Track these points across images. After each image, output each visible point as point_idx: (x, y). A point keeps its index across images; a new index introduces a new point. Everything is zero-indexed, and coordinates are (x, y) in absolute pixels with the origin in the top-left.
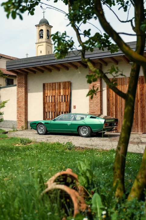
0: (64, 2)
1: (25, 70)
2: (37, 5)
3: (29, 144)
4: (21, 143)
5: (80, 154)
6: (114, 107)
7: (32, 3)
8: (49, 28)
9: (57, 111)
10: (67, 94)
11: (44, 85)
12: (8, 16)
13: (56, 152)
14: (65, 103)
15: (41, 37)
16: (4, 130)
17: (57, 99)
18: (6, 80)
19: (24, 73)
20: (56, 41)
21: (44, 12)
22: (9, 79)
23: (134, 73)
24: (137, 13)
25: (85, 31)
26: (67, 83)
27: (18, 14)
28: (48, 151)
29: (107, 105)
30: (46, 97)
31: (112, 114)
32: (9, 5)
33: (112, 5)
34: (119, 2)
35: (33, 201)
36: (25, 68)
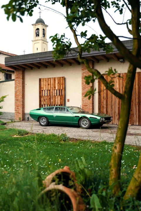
0: (61, 4)
1: (23, 66)
2: (36, 6)
3: (26, 135)
4: (19, 134)
5: (75, 145)
6: (105, 101)
7: (31, 5)
8: (44, 27)
9: (52, 104)
10: (61, 88)
11: (40, 80)
12: (8, 18)
13: (52, 143)
14: (59, 96)
15: (38, 35)
16: (3, 121)
17: (52, 93)
18: (4, 75)
19: (21, 69)
20: (55, 43)
21: (40, 12)
22: (8, 74)
23: (131, 74)
24: (134, 16)
25: (82, 32)
26: (62, 78)
27: (19, 17)
28: (44, 142)
29: (99, 98)
30: (42, 91)
31: (103, 107)
32: (10, 8)
33: (107, 7)
34: (114, 5)
35: (33, 203)
36: (22, 64)
